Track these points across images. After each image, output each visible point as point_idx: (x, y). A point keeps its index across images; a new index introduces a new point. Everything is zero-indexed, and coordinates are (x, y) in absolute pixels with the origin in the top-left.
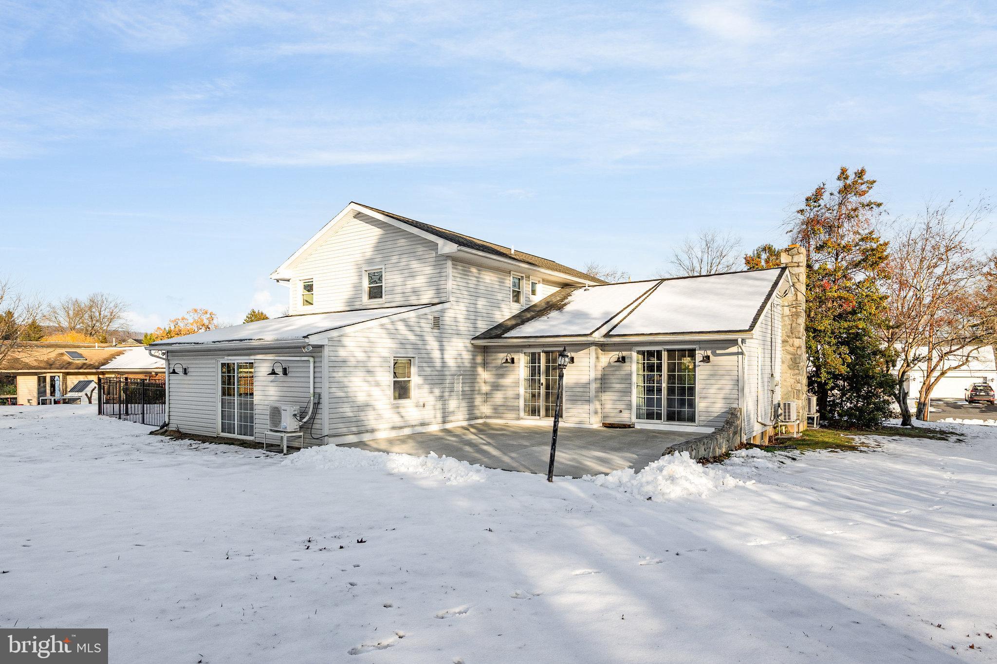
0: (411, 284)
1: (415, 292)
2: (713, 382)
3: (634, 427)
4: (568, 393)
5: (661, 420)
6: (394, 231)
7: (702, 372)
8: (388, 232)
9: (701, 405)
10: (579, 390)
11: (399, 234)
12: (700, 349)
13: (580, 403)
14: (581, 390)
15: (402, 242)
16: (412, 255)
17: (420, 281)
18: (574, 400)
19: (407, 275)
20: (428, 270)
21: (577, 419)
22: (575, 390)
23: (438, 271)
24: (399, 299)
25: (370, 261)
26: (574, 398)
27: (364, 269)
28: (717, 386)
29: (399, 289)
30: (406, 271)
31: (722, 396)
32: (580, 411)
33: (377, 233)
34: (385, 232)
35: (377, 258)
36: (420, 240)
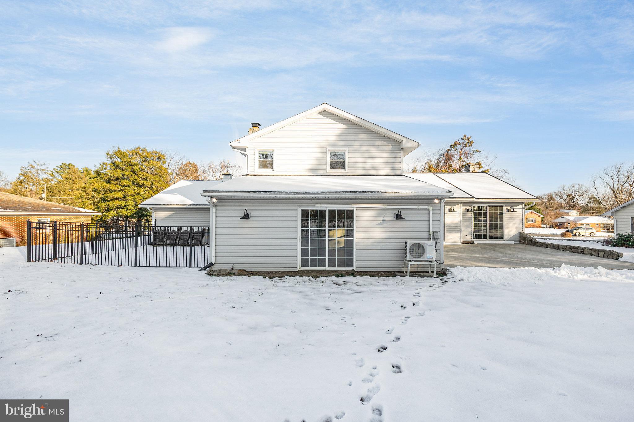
0: (371, 162)
1: (374, 167)
2: (511, 221)
3: (473, 243)
4: (448, 227)
5: (487, 238)
6: (357, 128)
7: (506, 216)
8: (351, 128)
9: (506, 231)
10: (453, 225)
11: (362, 130)
12: (506, 206)
13: (454, 232)
14: (455, 225)
15: (363, 136)
16: (371, 144)
18: (451, 231)
19: (367, 156)
20: (385, 155)
21: (453, 240)
22: (451, 225)
23: (394, 156)
24: (360, 171)
25: (333, 144)
26: (450, 230)
27: (328, 149)
28: (513, 223)
29: (360, 165)
30: (367, 154)
31: (515, 227)
32: (455, 236)
33: (340, 127)
34: (348, 127)
35: (341, 143)
36: (379, 136)
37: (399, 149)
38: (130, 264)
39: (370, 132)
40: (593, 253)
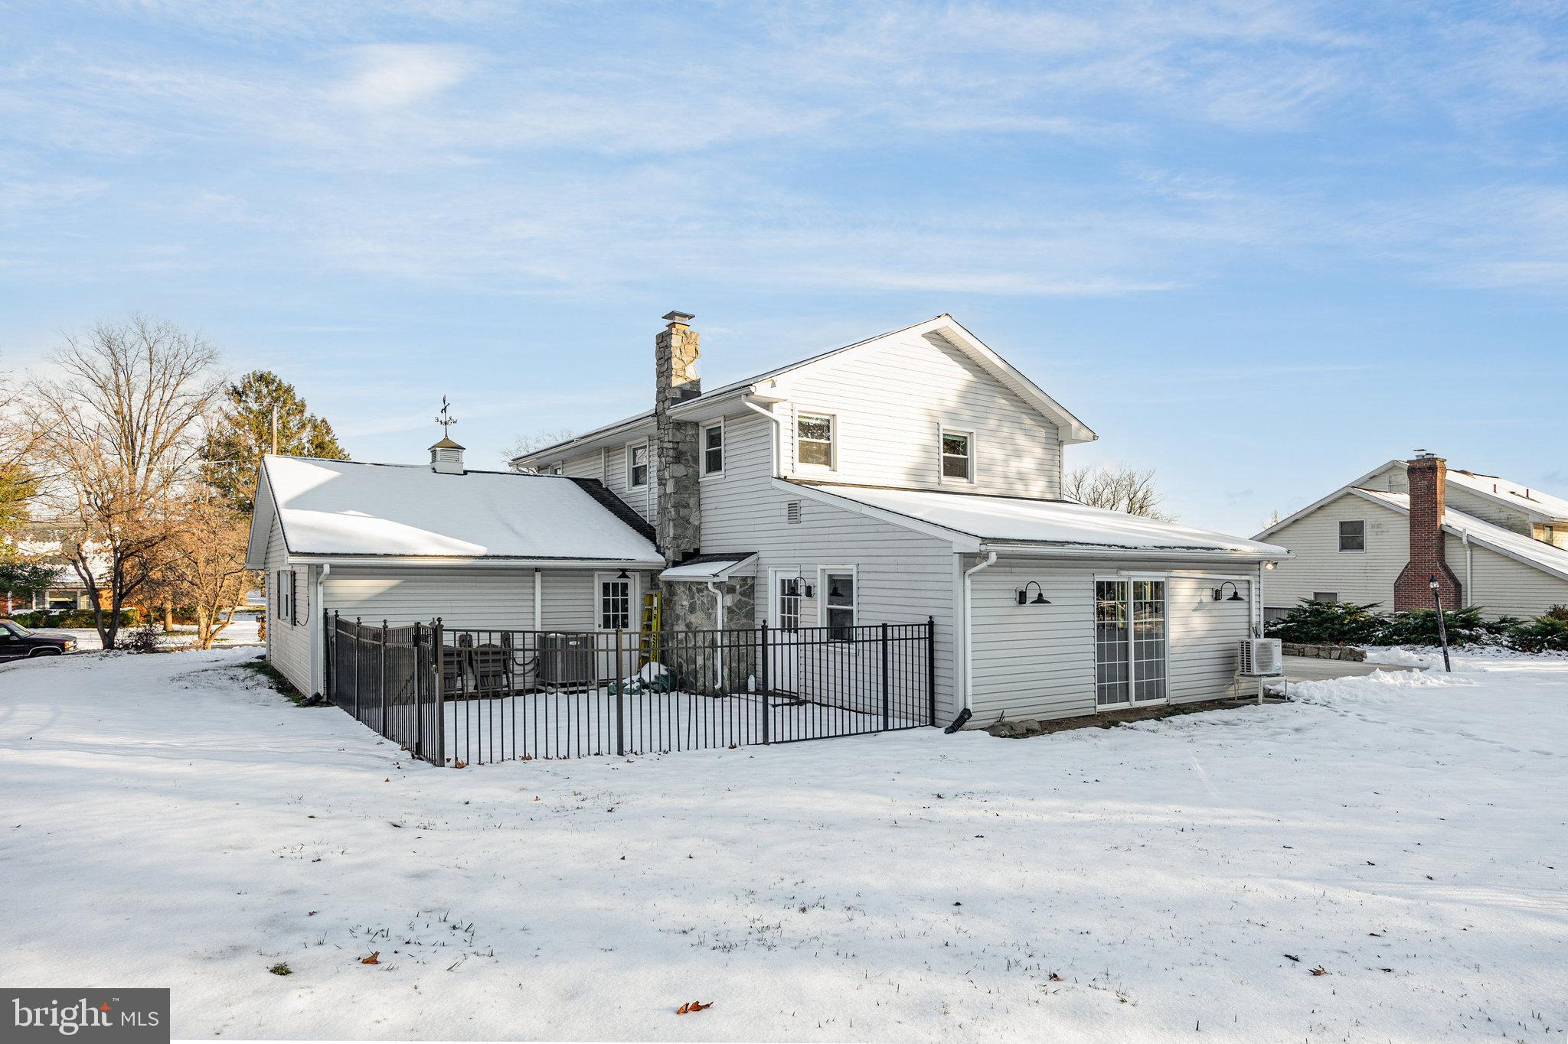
0: (1015, 465)
1: (1022, 477)
8: (981, 380)
15: (1001, 402)
16: (1016, 425)
17: (1028, 464)
19: (1010, 453)
20: (1038, 451)
23: (1050, 457)
25: (952, 415)
27: (942, 426)
29: (997, 470)
30: (1009, 446)
33: (960, 376)
34: (975, 379)
35: (967, 414)
36: (1024, 408)
37: (1056, 442)
38: (752, 740)
39: (1010, 397)
40: (1322, 654)
